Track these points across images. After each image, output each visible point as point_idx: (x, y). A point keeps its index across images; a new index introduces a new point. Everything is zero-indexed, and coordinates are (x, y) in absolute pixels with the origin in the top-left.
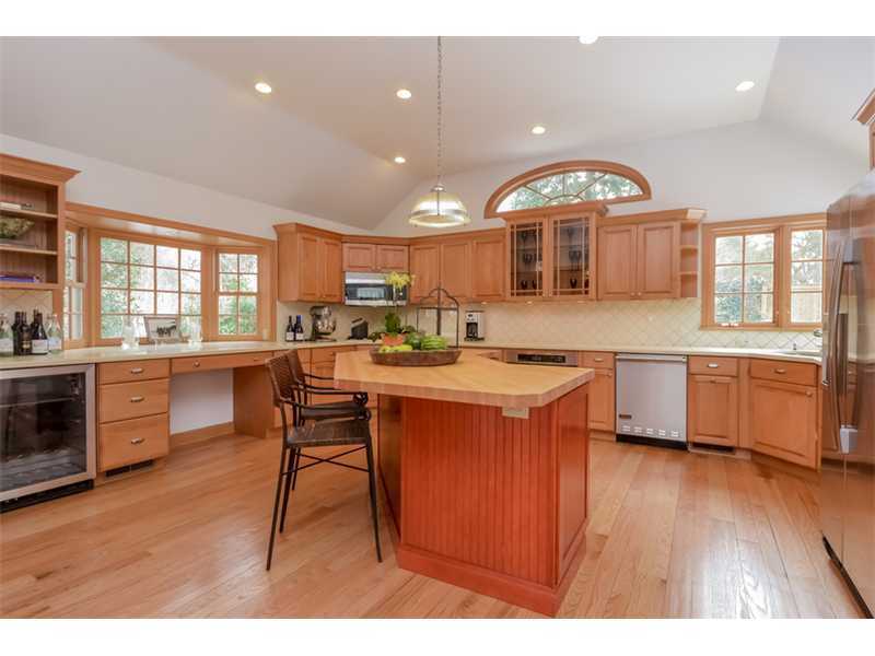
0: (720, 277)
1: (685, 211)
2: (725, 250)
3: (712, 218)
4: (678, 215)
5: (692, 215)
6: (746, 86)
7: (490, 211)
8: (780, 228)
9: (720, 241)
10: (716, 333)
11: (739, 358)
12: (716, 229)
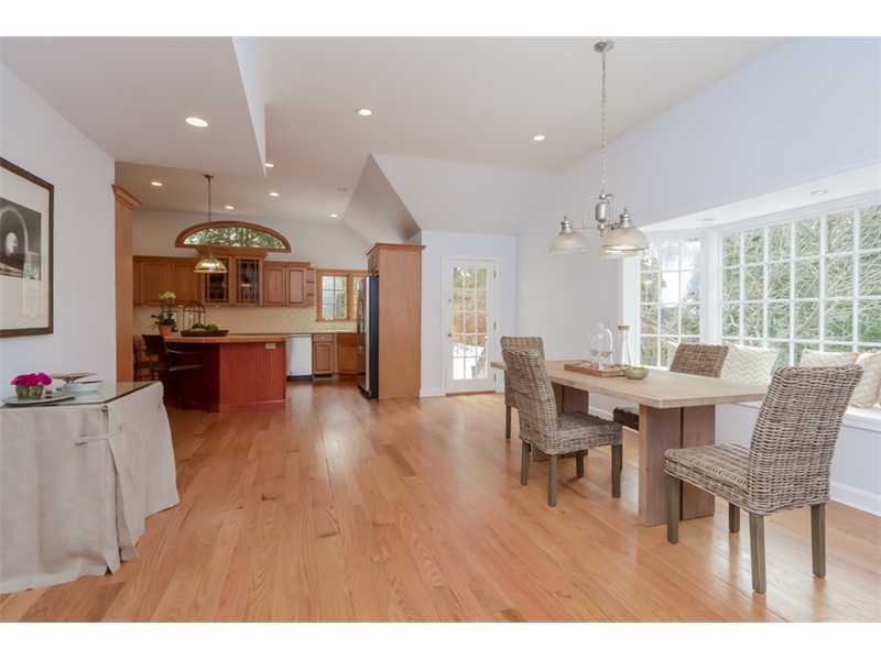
0: (325, 295)
1: (309, 264)
2: (327, 281)
3: (321, 267)
4: (305, 266)
5: (312, 266)
6: (334, 216)
7: (179, 243)
8: (348, 275)
9: (324, 278)
10: (323, 323)
11: (333, 334)
12: (321, 273)
